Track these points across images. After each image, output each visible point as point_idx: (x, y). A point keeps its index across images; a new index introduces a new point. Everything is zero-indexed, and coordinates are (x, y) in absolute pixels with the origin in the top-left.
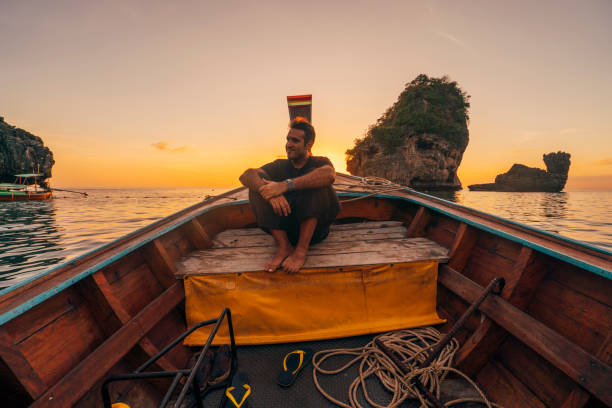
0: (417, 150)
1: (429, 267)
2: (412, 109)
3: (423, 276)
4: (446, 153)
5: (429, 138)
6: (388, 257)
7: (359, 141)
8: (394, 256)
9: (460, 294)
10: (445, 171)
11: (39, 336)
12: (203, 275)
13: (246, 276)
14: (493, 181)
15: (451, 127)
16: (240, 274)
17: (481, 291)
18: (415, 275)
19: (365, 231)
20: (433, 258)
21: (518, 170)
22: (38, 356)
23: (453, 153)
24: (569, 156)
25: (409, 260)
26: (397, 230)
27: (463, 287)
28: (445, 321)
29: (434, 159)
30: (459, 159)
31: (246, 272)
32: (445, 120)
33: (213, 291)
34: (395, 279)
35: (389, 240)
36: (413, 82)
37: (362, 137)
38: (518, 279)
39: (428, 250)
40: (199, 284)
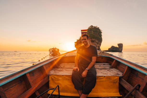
0: (91, 42)
1: (116, 78)
2: (90, 33)
3: (114, 81)
4: (97, 43)
5: (94, 40)
6: (104, 74)
7: (78, 40)
8: (105, 74)
9: (126, 88)
10: (98, 47)
11: (11, 89)
12: (54, 75)
13: (64, 76)
14: (108, 50)
15: (98, 37)
16: (63, 76)
17: (132, 88)
18: (112, 80)
19: (99, 66)
20: (118, 75)
21: (113, 47)
22: (10, 94)
23: (99, 43)
24: (122, 44)
25: (110, 75)
26: (107, 66)
27: (127, 86)
28: (121, 96)
29: (95, 44)
30: (100, 45)
31: (64, 75)
32: (97, 36)
33: (56, 80)
34: (105, 81)
35: (105, 69)
36: (90, 27)
37: (78, 39)
38: (144, 86)
39: (116, 73)
40: (53, 77)
